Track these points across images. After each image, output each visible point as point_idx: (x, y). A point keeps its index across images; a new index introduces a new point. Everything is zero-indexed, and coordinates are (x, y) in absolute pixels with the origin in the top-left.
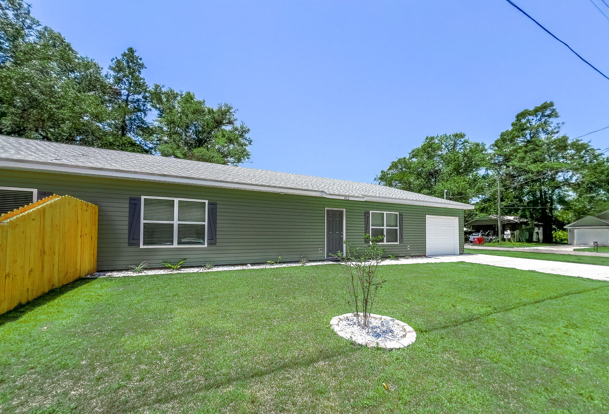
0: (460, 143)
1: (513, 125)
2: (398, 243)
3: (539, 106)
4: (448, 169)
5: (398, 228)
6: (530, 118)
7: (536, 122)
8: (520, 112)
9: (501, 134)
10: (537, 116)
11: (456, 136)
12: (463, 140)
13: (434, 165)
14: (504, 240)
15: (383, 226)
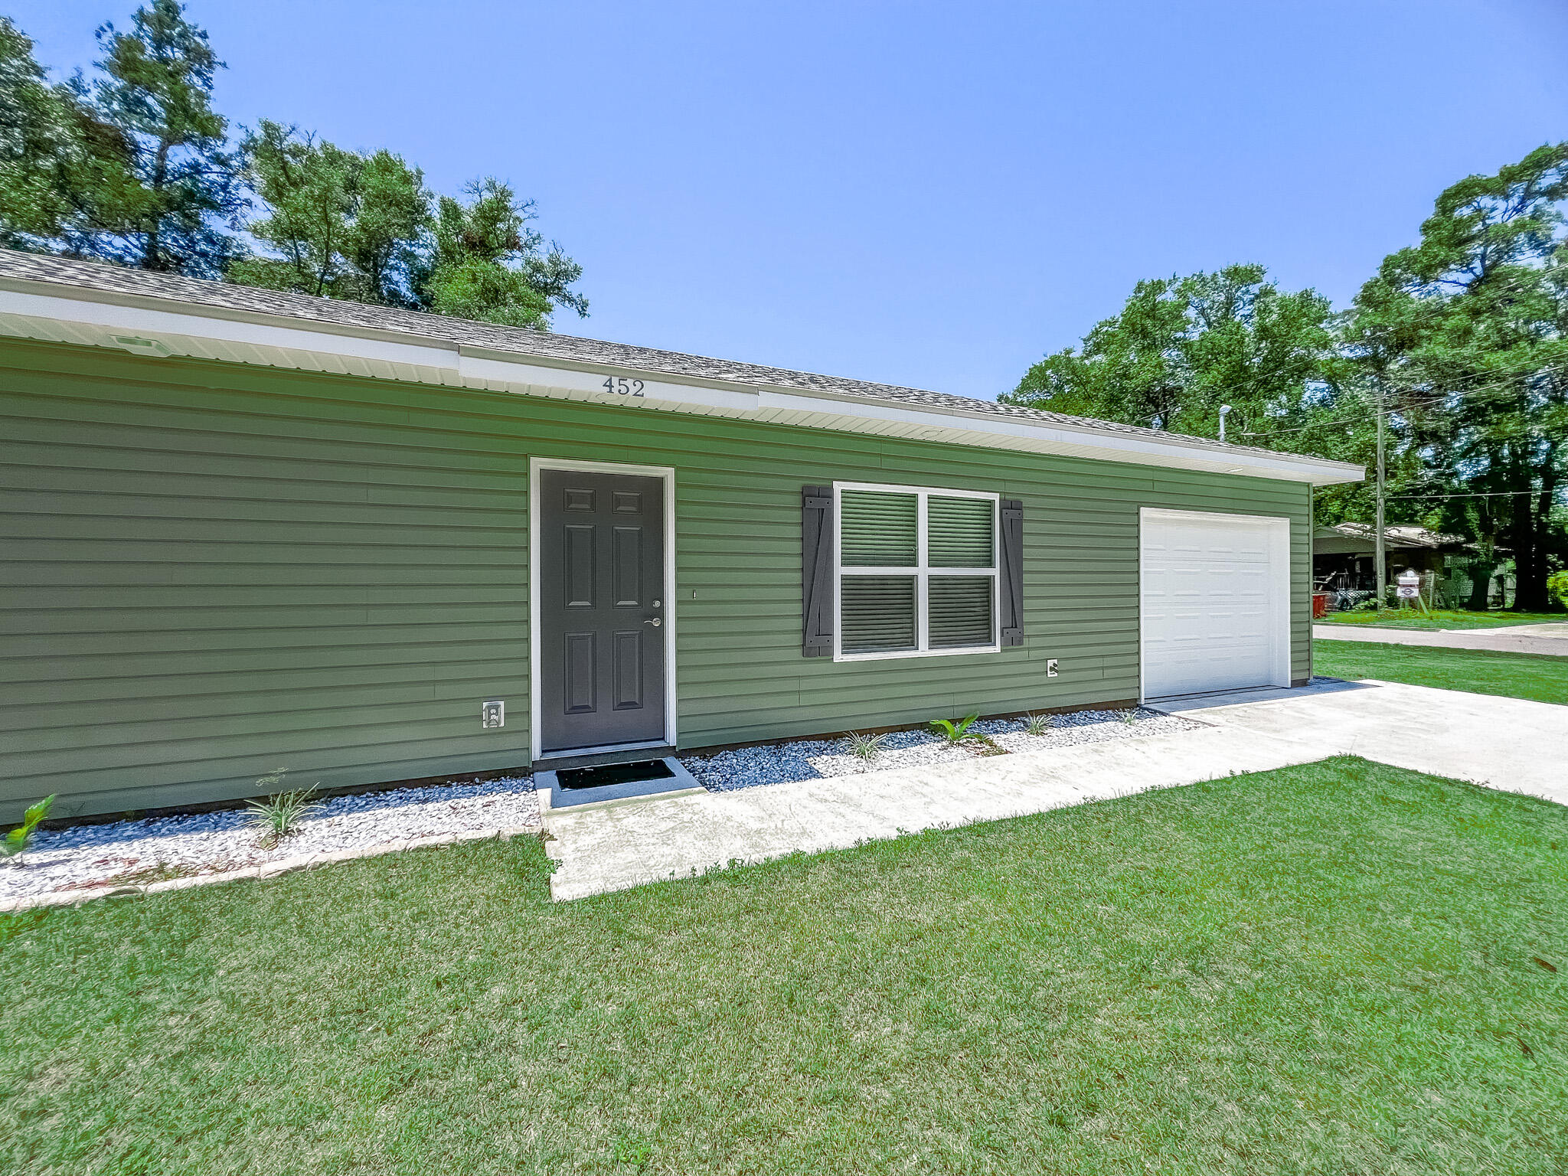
0: (1246, 298)
1: (1426, 228)
2: (997, 649)
3: (1517, 163)
4: (1207, 380)
5: (995, 572)
6: (1486, 201)
7: (1506, 217)
8: (1455, 184)
9: (1386, 260)
10: (1507, 197)
11: (1234, 273)
12: (1255, 289)
13: (1161, 368)
14: (1392, 602)
15: (913, 562)
